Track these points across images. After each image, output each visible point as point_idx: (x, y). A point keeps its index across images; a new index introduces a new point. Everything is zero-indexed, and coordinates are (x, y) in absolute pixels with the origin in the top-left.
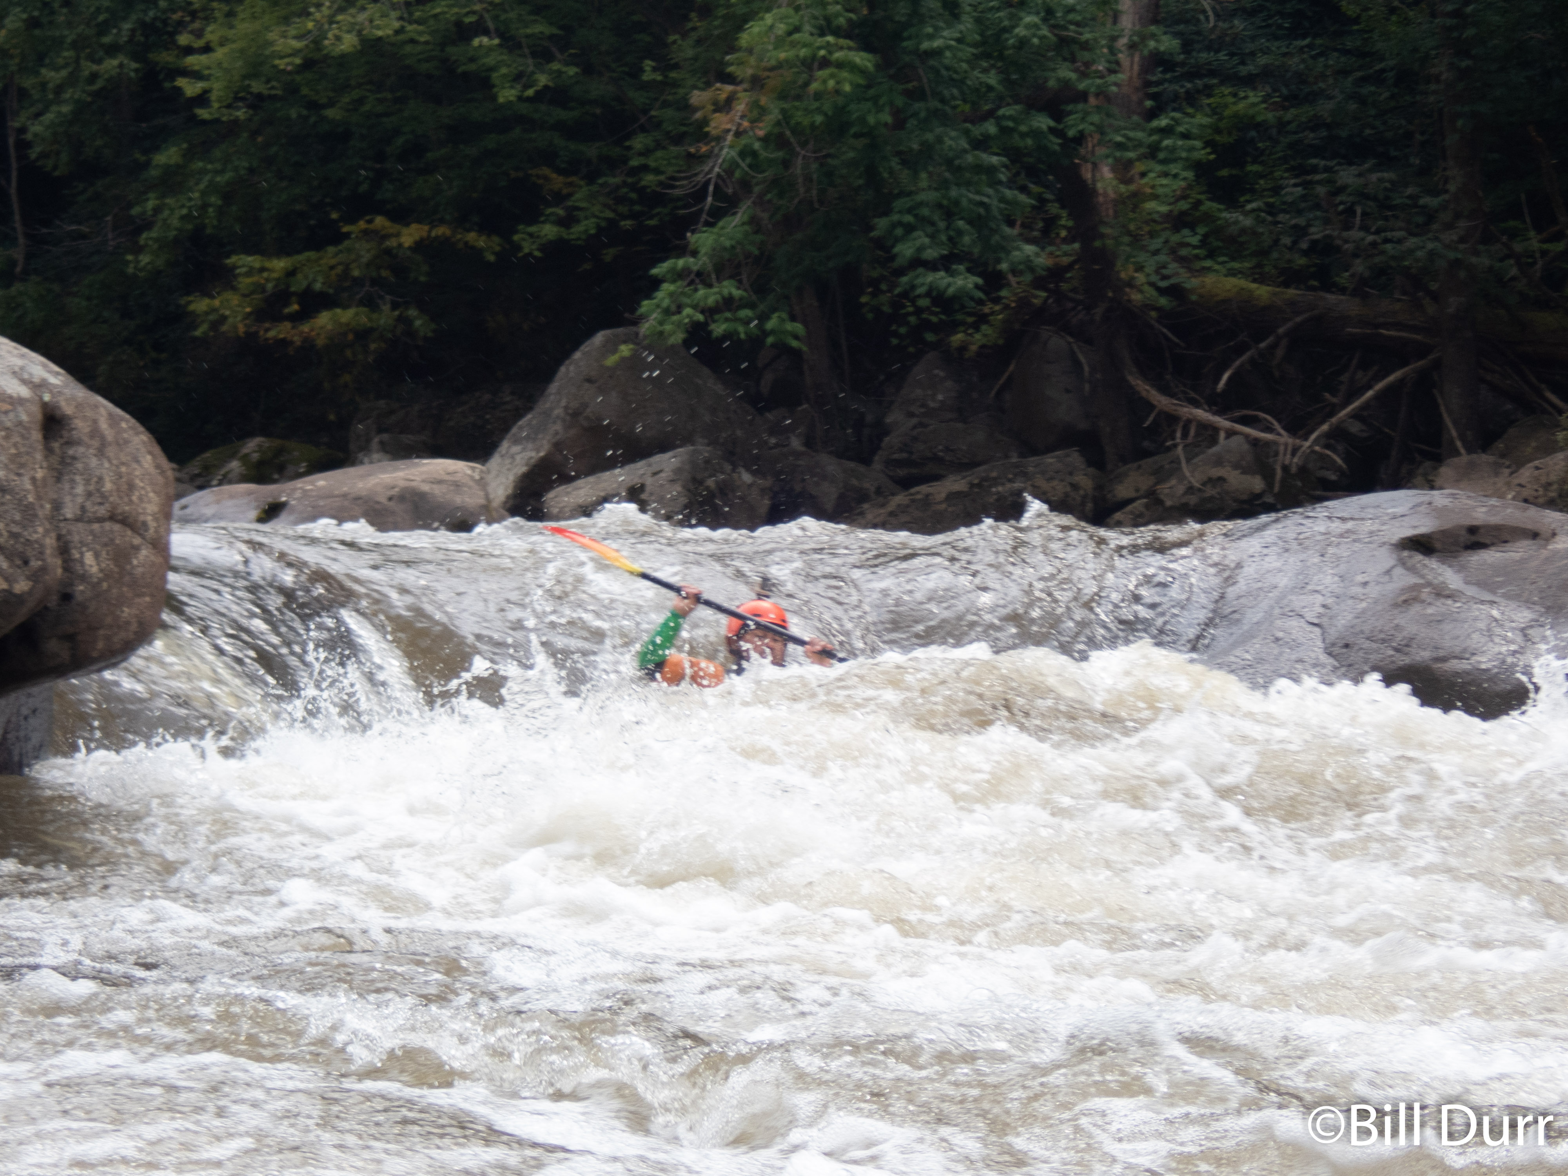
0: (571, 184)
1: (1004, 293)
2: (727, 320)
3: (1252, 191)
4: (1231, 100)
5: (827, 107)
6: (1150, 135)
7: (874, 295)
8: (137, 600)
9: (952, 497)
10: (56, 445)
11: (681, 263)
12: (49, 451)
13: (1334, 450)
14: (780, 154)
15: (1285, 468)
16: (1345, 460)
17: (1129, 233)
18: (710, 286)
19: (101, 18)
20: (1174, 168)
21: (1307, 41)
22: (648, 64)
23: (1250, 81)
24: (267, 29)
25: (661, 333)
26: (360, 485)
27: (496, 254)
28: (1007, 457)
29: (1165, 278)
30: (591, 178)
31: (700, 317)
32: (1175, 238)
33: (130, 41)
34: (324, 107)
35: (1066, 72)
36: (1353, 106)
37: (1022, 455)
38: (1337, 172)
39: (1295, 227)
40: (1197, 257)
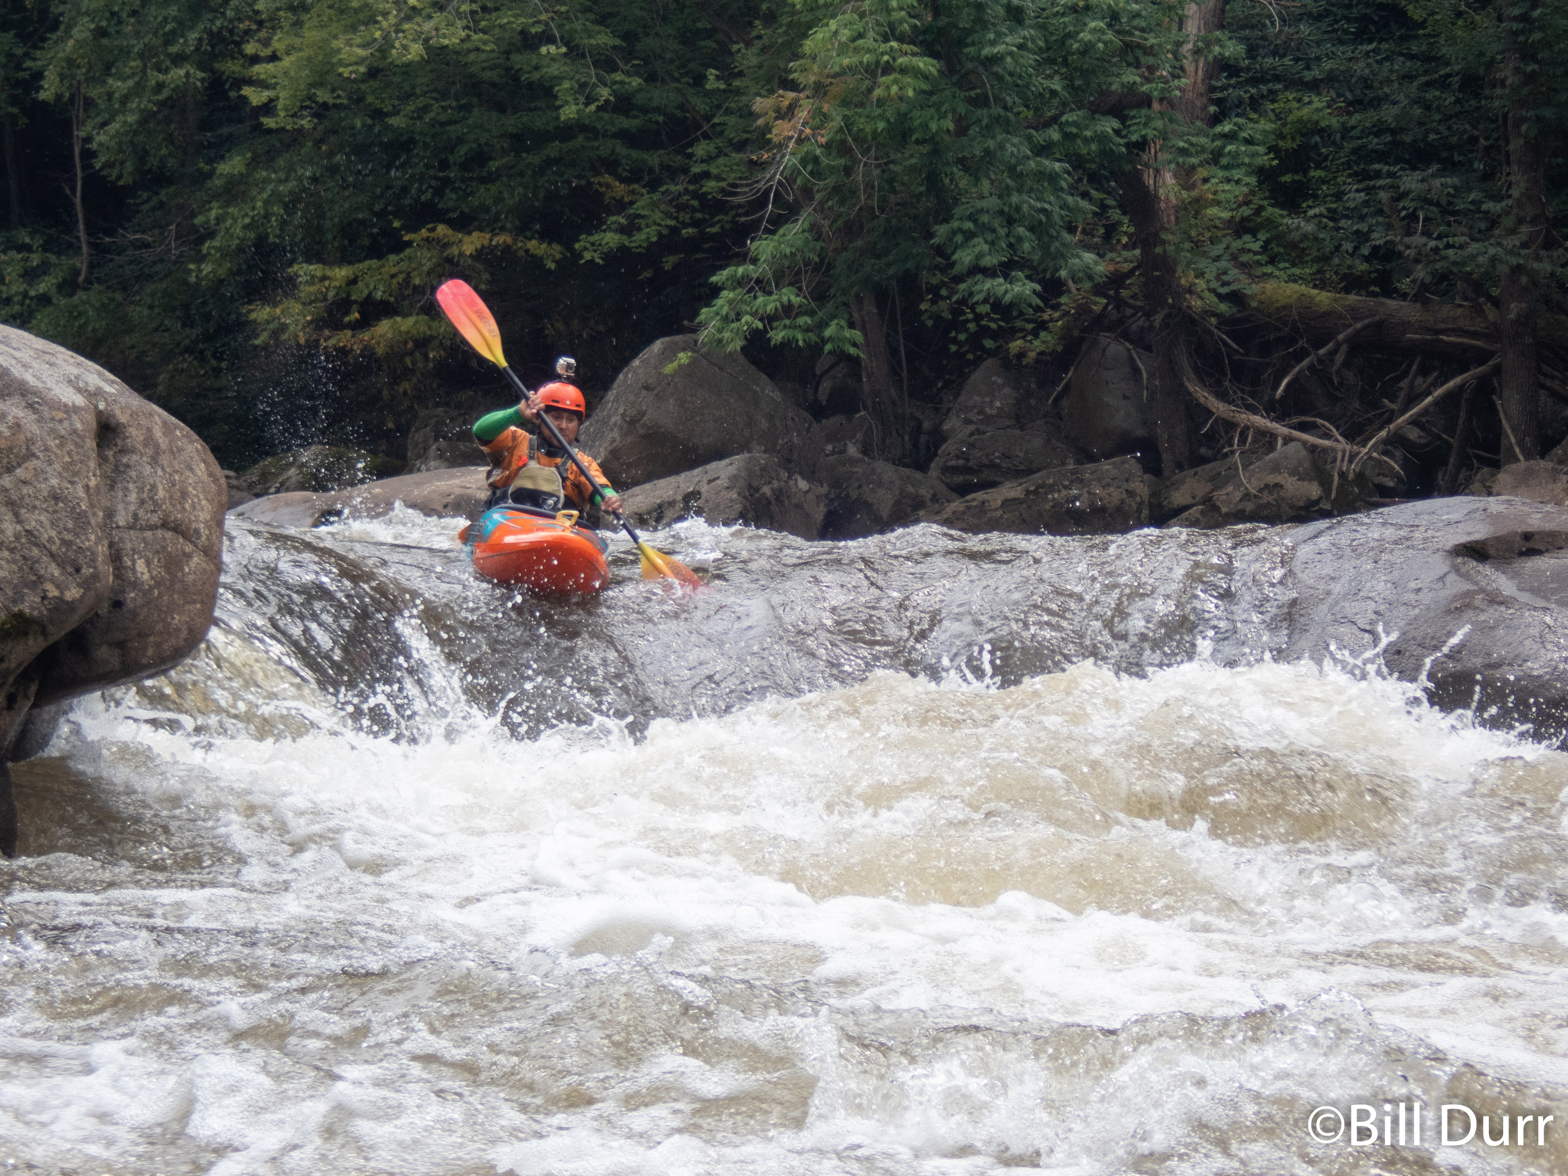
0: (633, 192)
1: (1063, 300)
2: (785, 326)
3: (1315, 197)
4: (1295, 105)
5: (890, 114)
6: (1213, 141)
7: (934, 302)
8: (187, 607)
9: (1006, 503)
10: (110, 454)
11: (740, 270)
12: (102, 459)
13: (1392, 457)
14: (842, 161)
15: (1342, 475)
16: (1402, 467)
17: (1190, 239)
18: (770, 293)
19: (168, 28)
20: (1236, 174)
21: (1373, 46)
22: (712, 73)
23: (1314, 86)
24: (335, 37)
25: (720, 341)
26: (416, 492)
27: (556, 262)
28: (1063, 464)
29: (1225, 284)
30: (653, 186)
31: (760, 325)
32: (1237, 244)
33: (197, 49)
34: (388, 115)
35: (1131, 76)
36: (1417, 111)
37: (1079, 462)
38: (1400, 177)
39: (1357, 232)
40: (1259, 263)
